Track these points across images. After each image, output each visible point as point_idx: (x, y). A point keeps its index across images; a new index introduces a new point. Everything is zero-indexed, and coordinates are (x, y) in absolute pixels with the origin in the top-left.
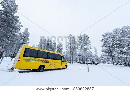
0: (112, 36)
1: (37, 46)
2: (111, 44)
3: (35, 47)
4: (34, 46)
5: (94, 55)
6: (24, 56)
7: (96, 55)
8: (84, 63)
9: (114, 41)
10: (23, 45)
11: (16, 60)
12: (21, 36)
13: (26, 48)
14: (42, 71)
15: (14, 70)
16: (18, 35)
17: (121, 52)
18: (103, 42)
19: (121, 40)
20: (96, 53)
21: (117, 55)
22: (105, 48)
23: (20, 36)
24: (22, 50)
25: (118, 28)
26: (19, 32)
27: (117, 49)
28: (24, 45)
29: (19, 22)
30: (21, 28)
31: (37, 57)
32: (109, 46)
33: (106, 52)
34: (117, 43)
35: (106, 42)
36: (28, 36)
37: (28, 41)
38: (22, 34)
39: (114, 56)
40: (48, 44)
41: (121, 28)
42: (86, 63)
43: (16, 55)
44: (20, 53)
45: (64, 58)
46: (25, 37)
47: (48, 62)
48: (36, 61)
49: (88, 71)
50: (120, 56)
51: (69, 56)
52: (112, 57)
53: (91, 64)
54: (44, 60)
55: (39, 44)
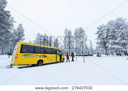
0: (106, 28)
1: (34, 42)
2: (105, 37)
3: (32, 42)
4: (30, 42)
5: (90, 48)
6: (21, 52)
7: (91, 48)
8: (80, 56)
9: (108, 34)
10: (19, 42)
11: (13, 57)
12: (15, 32)
13: (22, 45)
14: (41, 66)
15: (13, 66)
16: (12, 31)
17: (114, 43)
18: (98, 35)
19: (114, 32)
20: (91, 45)
21: (110, 46)
22: (99, 41)
24: (18, 47)
25: (113, 20)
26: (13, 29)
27: (111, 41)
28: (20, 41)
29: (11, 17)
30: (15, 23)
31: (34, 53)
32: (103, 39)
33: (100, 44)
34: (110, 35)
35: (101, 34)
36: (23, 32)
37: (23, 38)
38: (16, 30)
39: (107, 47)
40: (45, 40)
41: (115, 20)
42: (82, 56)
43: (12, 52)
44: (16, 50)
45: (61, 52)
46: (20, 34)
47: (46, 57)
48: (33, 56)
49: (84, 62)
50: (113, 47)
51: (66, 50)
52: (106, 48)
53: (87, 56)
54: (42, 55)
55: (35, 40)
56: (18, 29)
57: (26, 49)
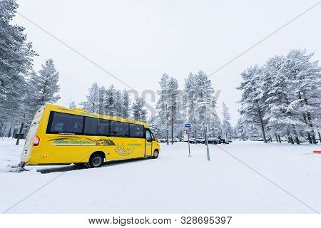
0: (264, 75)
1: (83, 106)
2: (261, 96)
3: (78, 107)
4: (73, 106)
5: (222, 123)
6: (48, 132)
7: (227, 123)
8: (199, 142)
9: (269, 89)
10: (44, 104)
11: (28, 143)
12: (36, 80)
13: (52, 113)
14: (99, 166)
15: (26, 167)
16: (27, 78)
17: (283, 112)
18: (243, 91)
19: (283, 85)
20: (227, 117)
21: (273, 119)
22: (246, 106)
23: (33, 82)
24: (41, 117)
25: (280, 55)
26: (30, 71)
27: (274, 107)
28: (47, 103)
29: (26, 42)
30: (34, 58)
31: (82, 134)
32: (257, 101)
33: (249, 115)
34: (274, 91)
35: (250, 90)
36: (56, 81)
37: (55, 95)
38: (39, 75)
39: (266, 122)
40: (111, 101)
41: (285, 55)
42: (204, 142)
43: (27, 131)
44: (37, 125)
45: (151, 133)
46: (48, 84)
47: (112, 144)
48: (80, 142)
49: (209, 159)
50: (280, 121)
51: (163, 128)
52: (263, 124)
53: (215, 142)
54: (101, 140)
55: (86, 100)
56: (42, 72)
57: (61, 124)
